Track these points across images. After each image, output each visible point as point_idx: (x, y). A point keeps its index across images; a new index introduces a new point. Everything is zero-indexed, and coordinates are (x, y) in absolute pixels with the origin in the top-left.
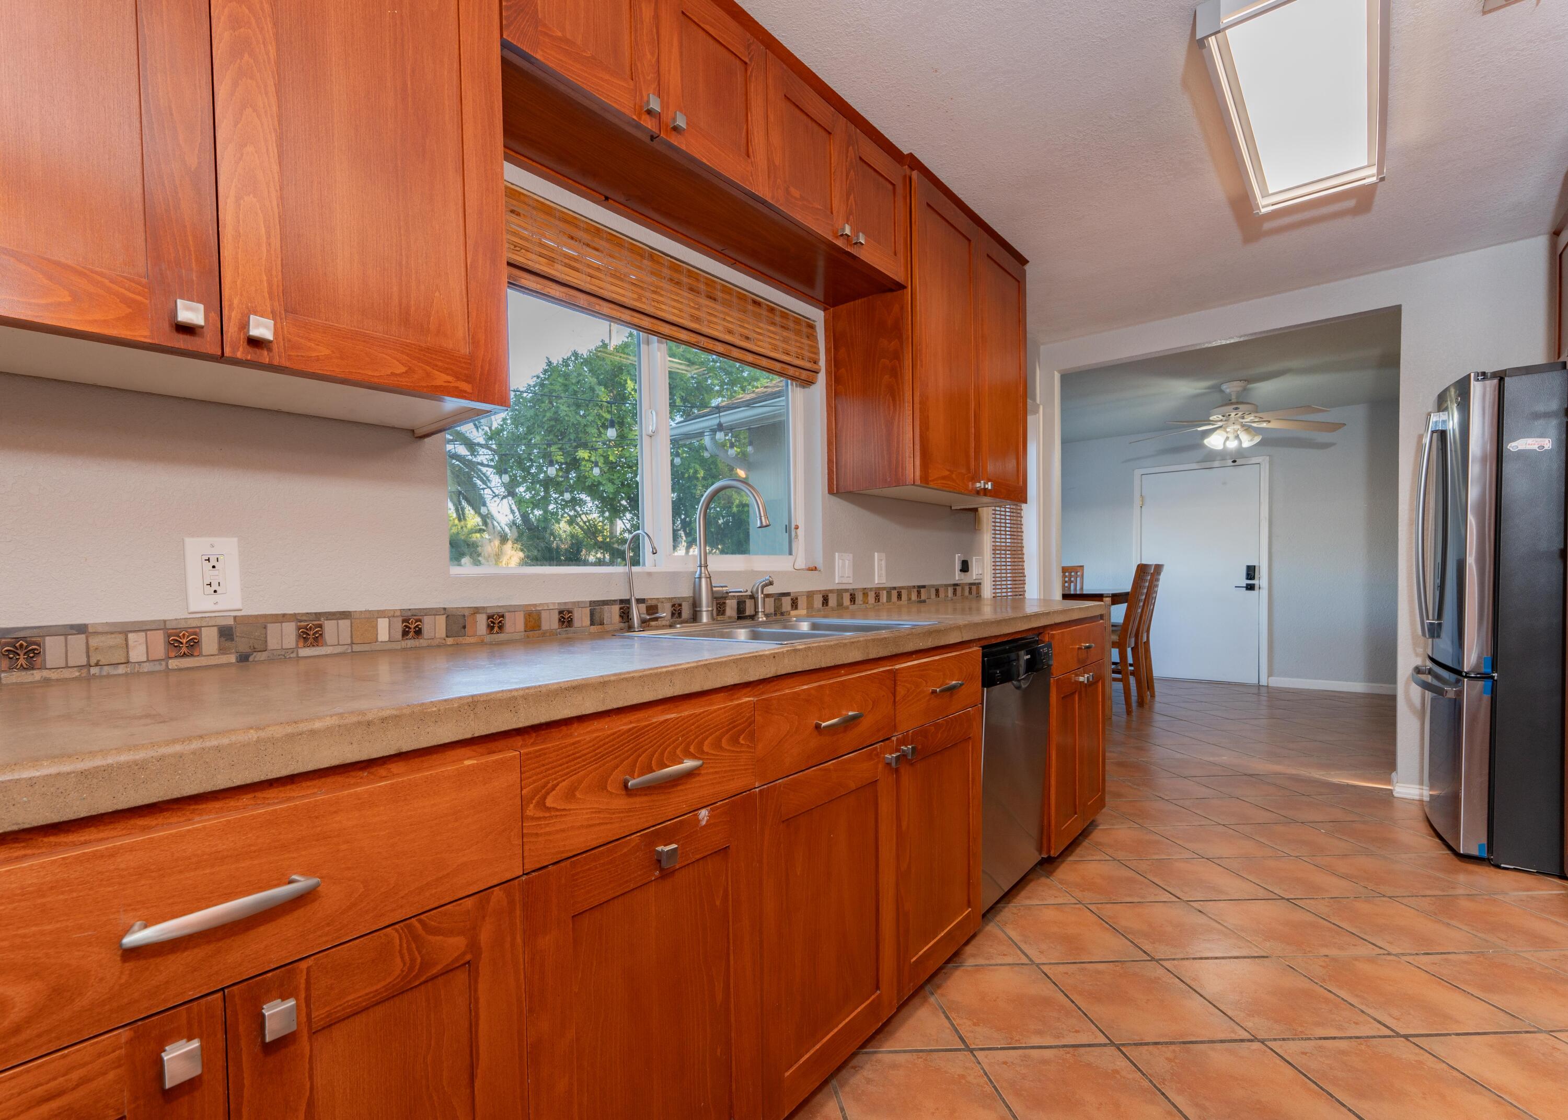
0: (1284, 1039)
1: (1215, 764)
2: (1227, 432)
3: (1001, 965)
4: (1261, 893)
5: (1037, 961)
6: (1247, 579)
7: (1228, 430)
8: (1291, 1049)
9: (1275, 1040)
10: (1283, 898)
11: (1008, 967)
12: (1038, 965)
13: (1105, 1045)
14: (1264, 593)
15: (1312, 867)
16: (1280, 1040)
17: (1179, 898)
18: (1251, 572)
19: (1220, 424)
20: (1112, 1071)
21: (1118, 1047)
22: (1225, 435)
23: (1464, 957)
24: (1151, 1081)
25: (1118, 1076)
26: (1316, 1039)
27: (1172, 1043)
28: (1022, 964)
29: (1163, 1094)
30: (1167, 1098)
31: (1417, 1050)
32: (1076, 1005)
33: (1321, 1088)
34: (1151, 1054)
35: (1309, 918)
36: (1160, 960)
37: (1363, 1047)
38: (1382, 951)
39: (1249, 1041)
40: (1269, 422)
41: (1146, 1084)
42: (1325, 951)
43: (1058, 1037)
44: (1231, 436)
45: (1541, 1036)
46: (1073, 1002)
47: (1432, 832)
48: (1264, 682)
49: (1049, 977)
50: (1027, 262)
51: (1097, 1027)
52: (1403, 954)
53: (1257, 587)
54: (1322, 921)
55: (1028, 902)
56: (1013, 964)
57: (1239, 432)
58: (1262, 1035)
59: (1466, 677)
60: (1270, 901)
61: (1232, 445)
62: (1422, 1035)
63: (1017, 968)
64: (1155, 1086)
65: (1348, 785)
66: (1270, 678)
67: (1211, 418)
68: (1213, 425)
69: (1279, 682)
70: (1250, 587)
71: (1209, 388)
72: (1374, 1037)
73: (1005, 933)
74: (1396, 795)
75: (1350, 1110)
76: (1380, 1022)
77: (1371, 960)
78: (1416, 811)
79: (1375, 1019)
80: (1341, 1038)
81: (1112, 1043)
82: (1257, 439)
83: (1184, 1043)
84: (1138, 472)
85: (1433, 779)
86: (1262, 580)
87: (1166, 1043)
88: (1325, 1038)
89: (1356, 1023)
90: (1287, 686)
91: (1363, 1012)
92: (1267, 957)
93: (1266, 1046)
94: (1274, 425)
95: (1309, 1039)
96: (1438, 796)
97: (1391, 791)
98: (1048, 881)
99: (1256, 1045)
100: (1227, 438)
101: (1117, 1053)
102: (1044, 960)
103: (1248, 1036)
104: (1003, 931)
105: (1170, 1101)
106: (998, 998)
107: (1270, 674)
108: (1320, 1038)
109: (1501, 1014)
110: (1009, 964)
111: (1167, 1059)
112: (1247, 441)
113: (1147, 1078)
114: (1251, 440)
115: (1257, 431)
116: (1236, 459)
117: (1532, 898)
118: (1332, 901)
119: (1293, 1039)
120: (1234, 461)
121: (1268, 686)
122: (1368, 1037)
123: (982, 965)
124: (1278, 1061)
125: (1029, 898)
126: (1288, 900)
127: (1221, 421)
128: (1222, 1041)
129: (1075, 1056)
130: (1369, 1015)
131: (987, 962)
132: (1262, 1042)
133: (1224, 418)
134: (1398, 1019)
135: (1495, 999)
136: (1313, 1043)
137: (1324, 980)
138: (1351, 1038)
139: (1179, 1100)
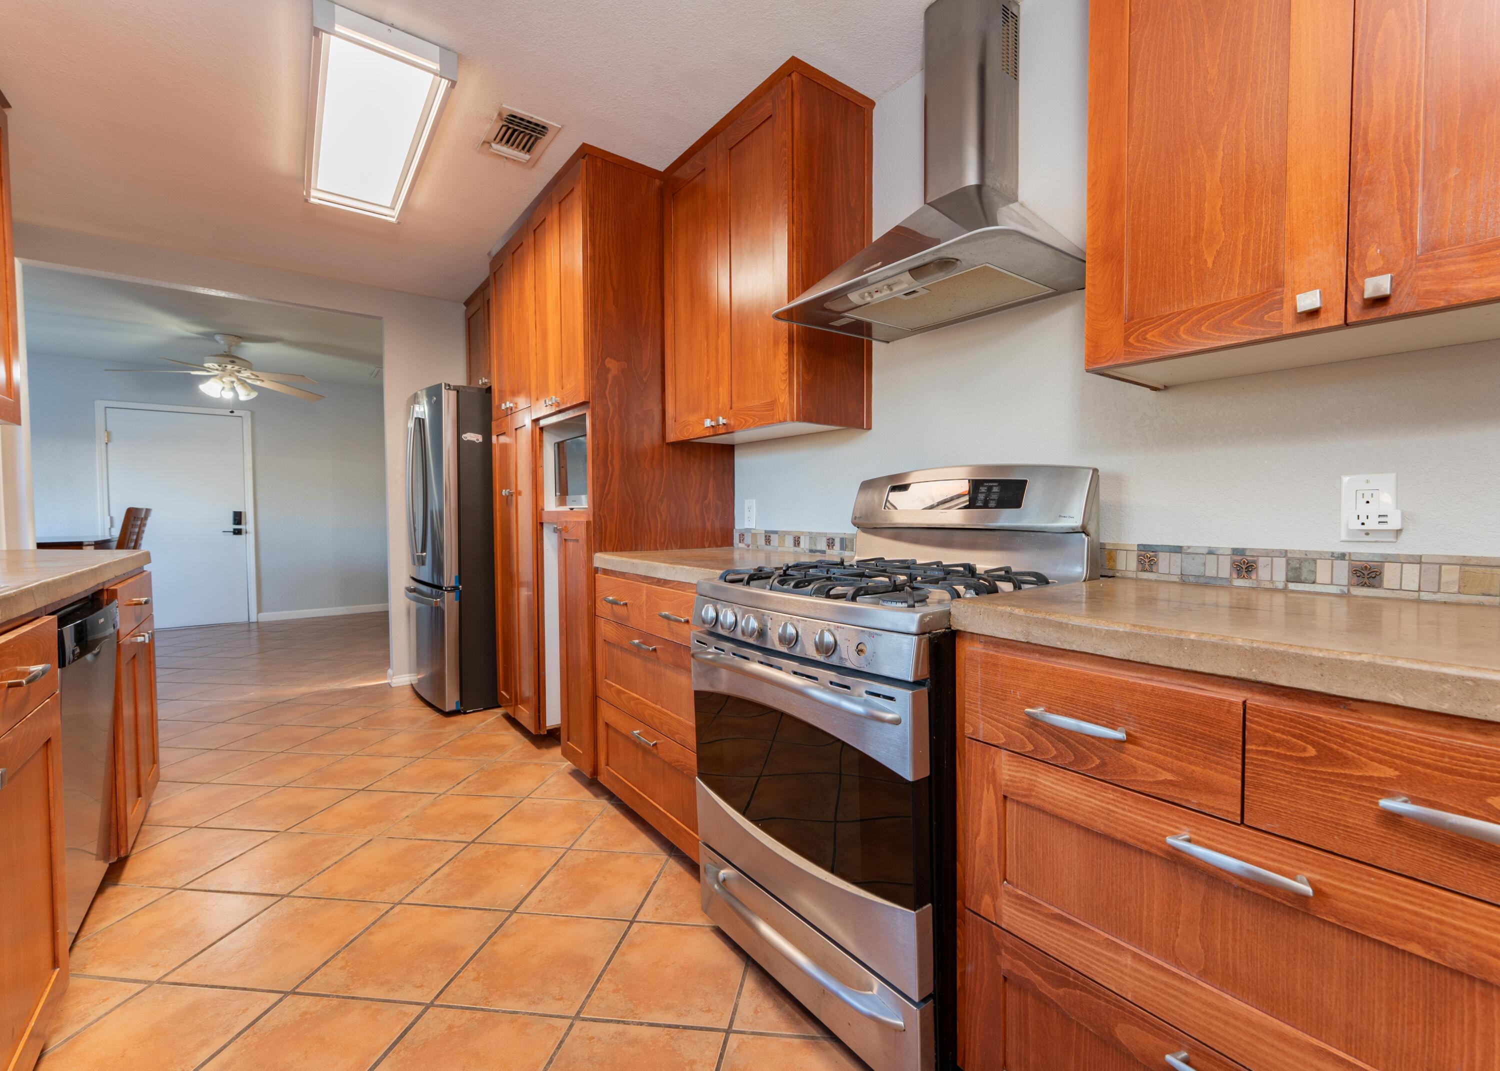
0: (412, 891)
1: (246, 702)
2: (223, 382)
3: (106, 1014)
4: (342, 794)
5: (156, 978)
6: (235, 524)
7: (224, 380)
8: (420, 895)
9: (407, 896)
10: (359, 790)
11: (119, 1010)
12: (159, 981)
13: (280, 1000)
14: (250, 538)
15: (367, 757)
16: (409, 894)
17: (277, 832)
18: (238, 518)
19: (216, 372)
20: (300, 1016)
21: (294, 993)
22: (222, 385)
23: (476, 776)
24: (337, 997)
25: (308, 1016)
26: (430, 877)
27: (337, 954)
28: (137, 994)
29: (353, 998)
30: (357, 998)
31: (482, 846)
32: (230, 988)
33: (449, 907)
34: (325, 975)
35: (382, 796)
36: (290, 893)
37: (457, 864)
38: (435, 796)
39: (391, 909)
40: (263, 381)
41: (335, 1002)
42: (404, 814)
43: (228, 1031)
44: (227, 387)
45: (526, 801)
46: (224, 987)
47: (423, 704)
48: (253, 619)
49: (180, 984)
50: (9, 106)
51: (263, 991)
52: (447, 791)
53: (244, 531)
54: (392, 793)
55: (104, 925)
56: (123, 1003)
57: (235, 385)
58: (397, 899)
59: (446, 590)
60: (352, 797)
61: (228, 395)
62: (480, 835)
63: (131, 1004)
64: (343, 997)
65: (360, 688)
66: (260, 614)
67: (206, 365)
68: (208, 371)
69: (267, 616)
70: (238, 532)
71: (201, 334)
72: (459, 853)
73: (90, 977)
74: (393, 685)
75: (470, 908)
76: (457, 842)
77: (433, 805)
78: (408, 693)
79: (454, 842)
80: (443, 866)
81: (286, 994)
82: (254, 395)
83: (347, 946)
84: (100, 405)
85: (419, 665)
86: (249, 525)
87: (334, 956)
88: (435, 873)
89: (446, 851)
90: (279, 619)
91: (445, 841)
92: (371, 840)
93: (404, 904)
94: (267, 385)
95: (426, 880)
96: (424, 678)
97: (389, 684)
98: (118, 889)
99: (398, 908)
100: (223, 389)
101: (296, 997)
102: (162, 973)
103: (390, 906)
104: (85, 976)
105: (361, 999)
106: (125, 1051)
107: (259, 610)
108: (432, 875)
109: (506, 799)
110: (119, 1005)
111: (341, 968)
112: (244, 395)
113: (333, 996)
114: (248, 395)
115: (254, 388)
116: (234, 408)
117: (487, 725)
118: (391, 776)
119: (417, 887)
120: (232, 412)
121: (257, 622)
122: (456, 855)
123: (77, 1033)
124: (417, 909)
125: (102, 920)
126: (363, 790)
127: (217, 370)
128: (373, 923)
129: (255, 1034)
130: (449, 841)
131: (83, 1024)
132: (400, 903)
133: (220, 368)
134: (465, 834)
135: (500, 792)
136: (429, 881)
137: (415, 834)
138: (447, 862)
139: (368, 992)
